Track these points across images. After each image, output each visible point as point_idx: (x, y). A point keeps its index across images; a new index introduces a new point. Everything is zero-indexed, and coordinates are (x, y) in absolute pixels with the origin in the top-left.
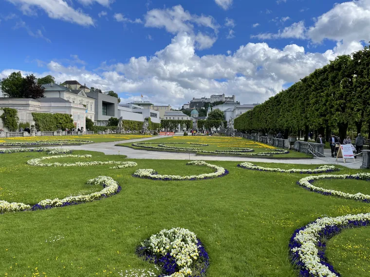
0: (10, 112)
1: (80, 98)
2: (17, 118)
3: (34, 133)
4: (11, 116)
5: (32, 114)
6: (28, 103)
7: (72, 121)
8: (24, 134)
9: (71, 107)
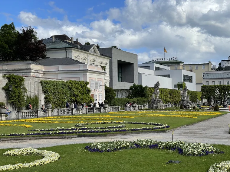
0: (17, 81)
1: (92, 58)
2: (24, 88)
3: (50, 112)
4: (16, 87)
5: (42, 82)
6: (28, 67)
7: (89, 91)
8: (39, 113)
9: (86, 71)
